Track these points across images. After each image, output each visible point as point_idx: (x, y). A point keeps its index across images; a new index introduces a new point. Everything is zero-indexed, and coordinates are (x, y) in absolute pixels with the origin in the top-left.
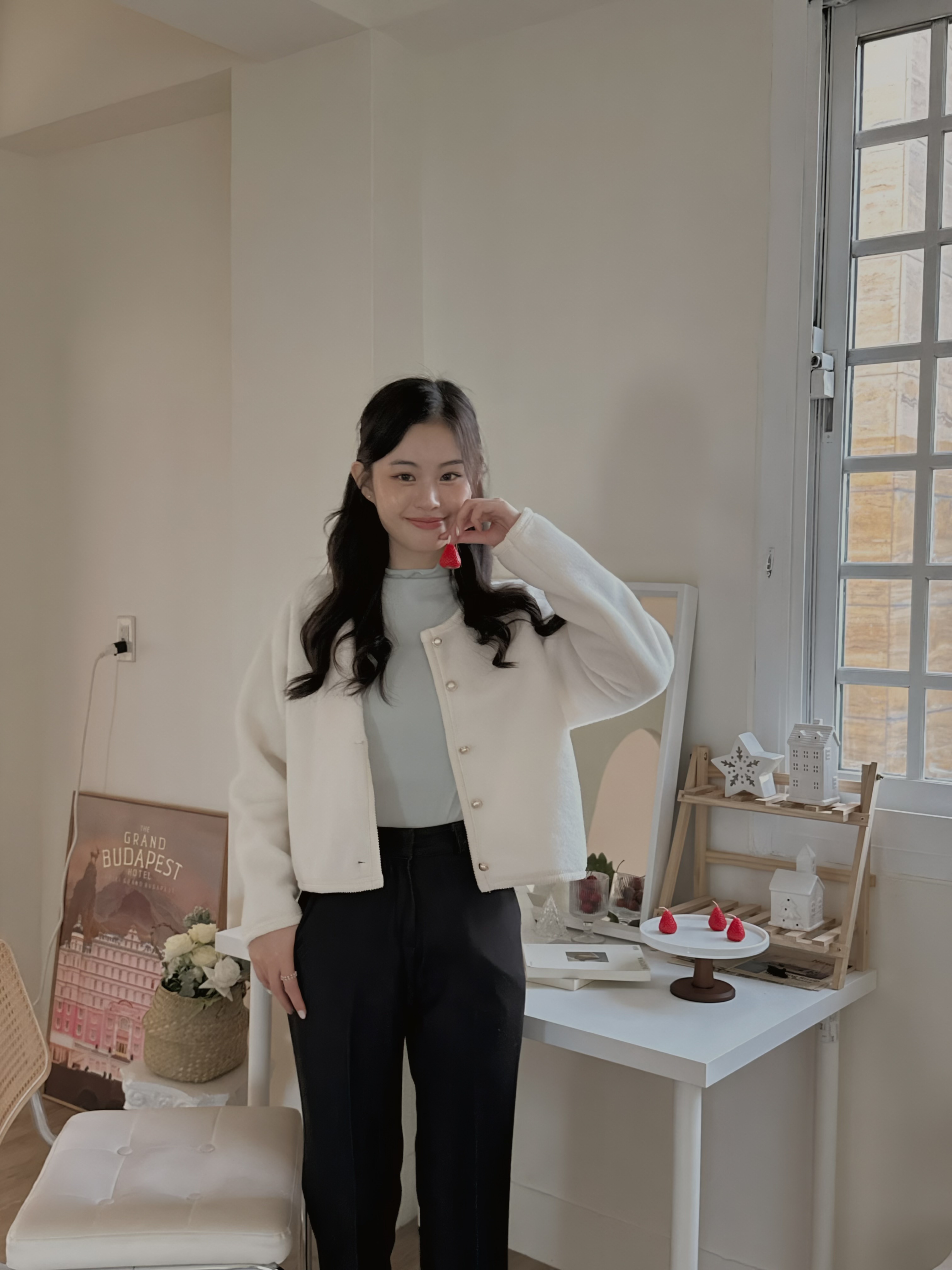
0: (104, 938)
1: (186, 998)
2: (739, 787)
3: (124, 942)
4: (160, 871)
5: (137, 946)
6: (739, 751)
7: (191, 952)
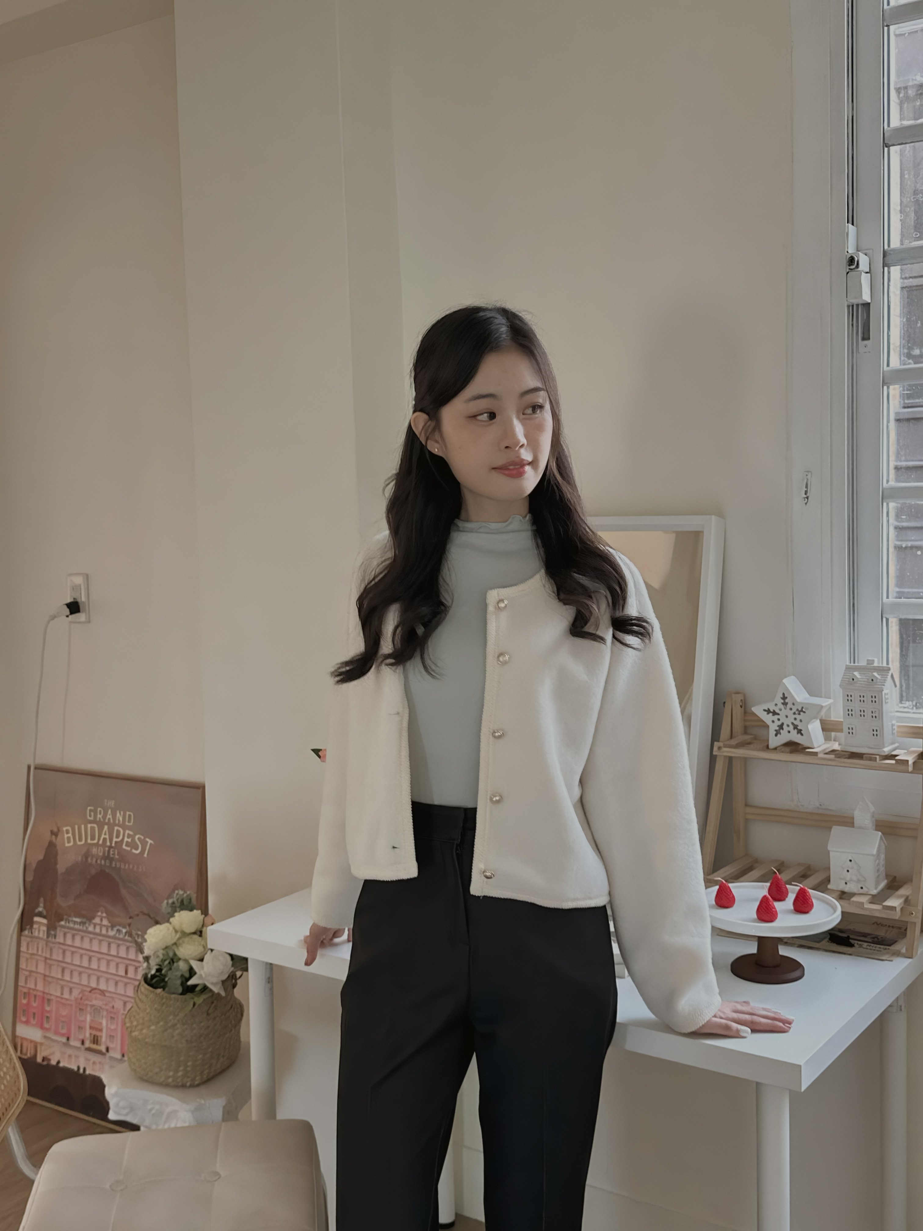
0: (70, 923)
1: (173, 996)
2: (784, 737)
3: (92, 926)
4: (129, 849)
5: (107, 931)
6: (784, 698)
7: (175, 944)
